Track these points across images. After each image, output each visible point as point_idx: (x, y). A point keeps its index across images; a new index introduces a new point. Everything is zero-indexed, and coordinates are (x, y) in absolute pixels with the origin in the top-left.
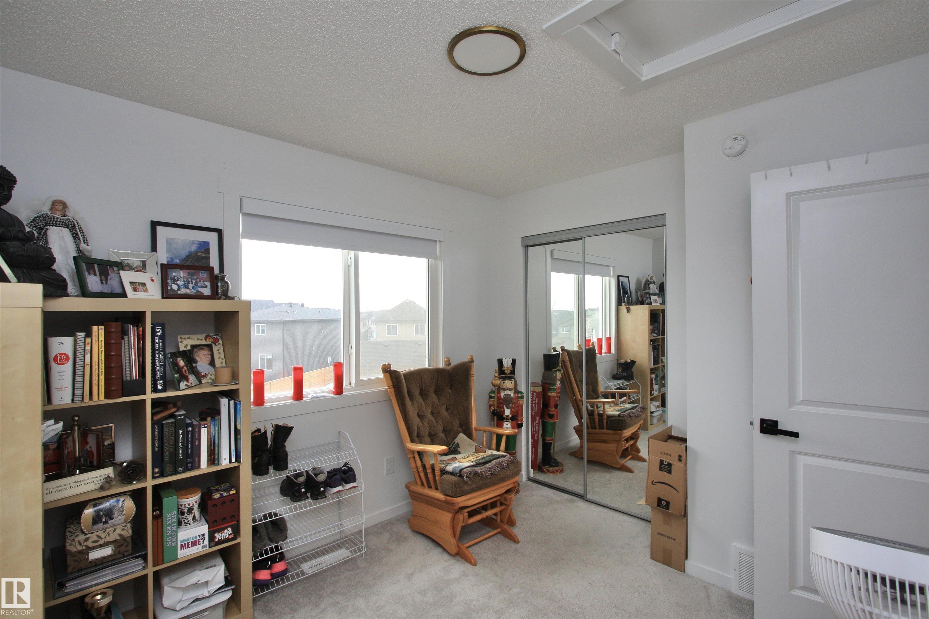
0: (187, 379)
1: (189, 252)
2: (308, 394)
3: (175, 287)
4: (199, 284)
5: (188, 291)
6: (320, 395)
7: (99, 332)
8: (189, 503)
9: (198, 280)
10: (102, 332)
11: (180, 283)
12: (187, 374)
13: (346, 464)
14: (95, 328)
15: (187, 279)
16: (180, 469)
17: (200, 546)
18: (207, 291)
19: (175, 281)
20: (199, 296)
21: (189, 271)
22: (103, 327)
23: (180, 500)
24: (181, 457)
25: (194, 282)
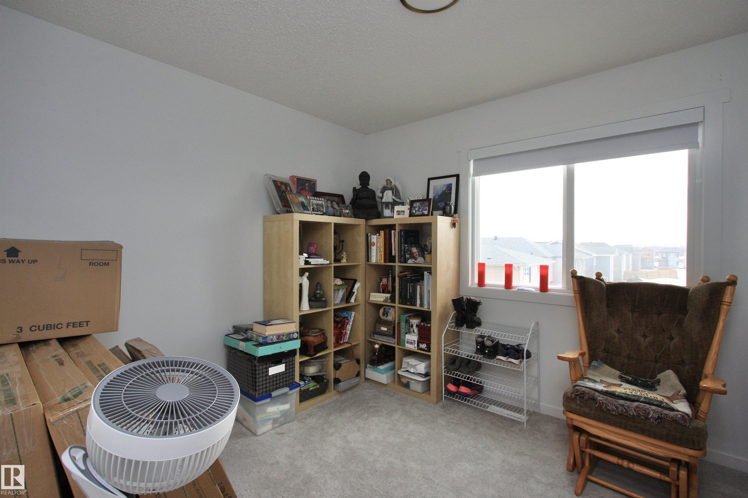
0: (416, 259)
1: (442, 191)
2: (516, 287)
3: (414, 211)
4: (424, 209)
5: (419, 213)
6: (525, 288)
7: (382, 233)
8: (415, 322)
9: (424, 207)
10: (383, 234)
11: (417, 209)
12: (417, 256)
13: (518, 345)
14: (381, 231)
15: (420, 207)
16: (408, 303)
17: (413, 346)
18: (426, 212)
19: (415, 208)
20: (423, 215)
21: (420, 202)
22: (383, 231)
23: (410, 320)
24: (408, 297)
25: (422, 208)
